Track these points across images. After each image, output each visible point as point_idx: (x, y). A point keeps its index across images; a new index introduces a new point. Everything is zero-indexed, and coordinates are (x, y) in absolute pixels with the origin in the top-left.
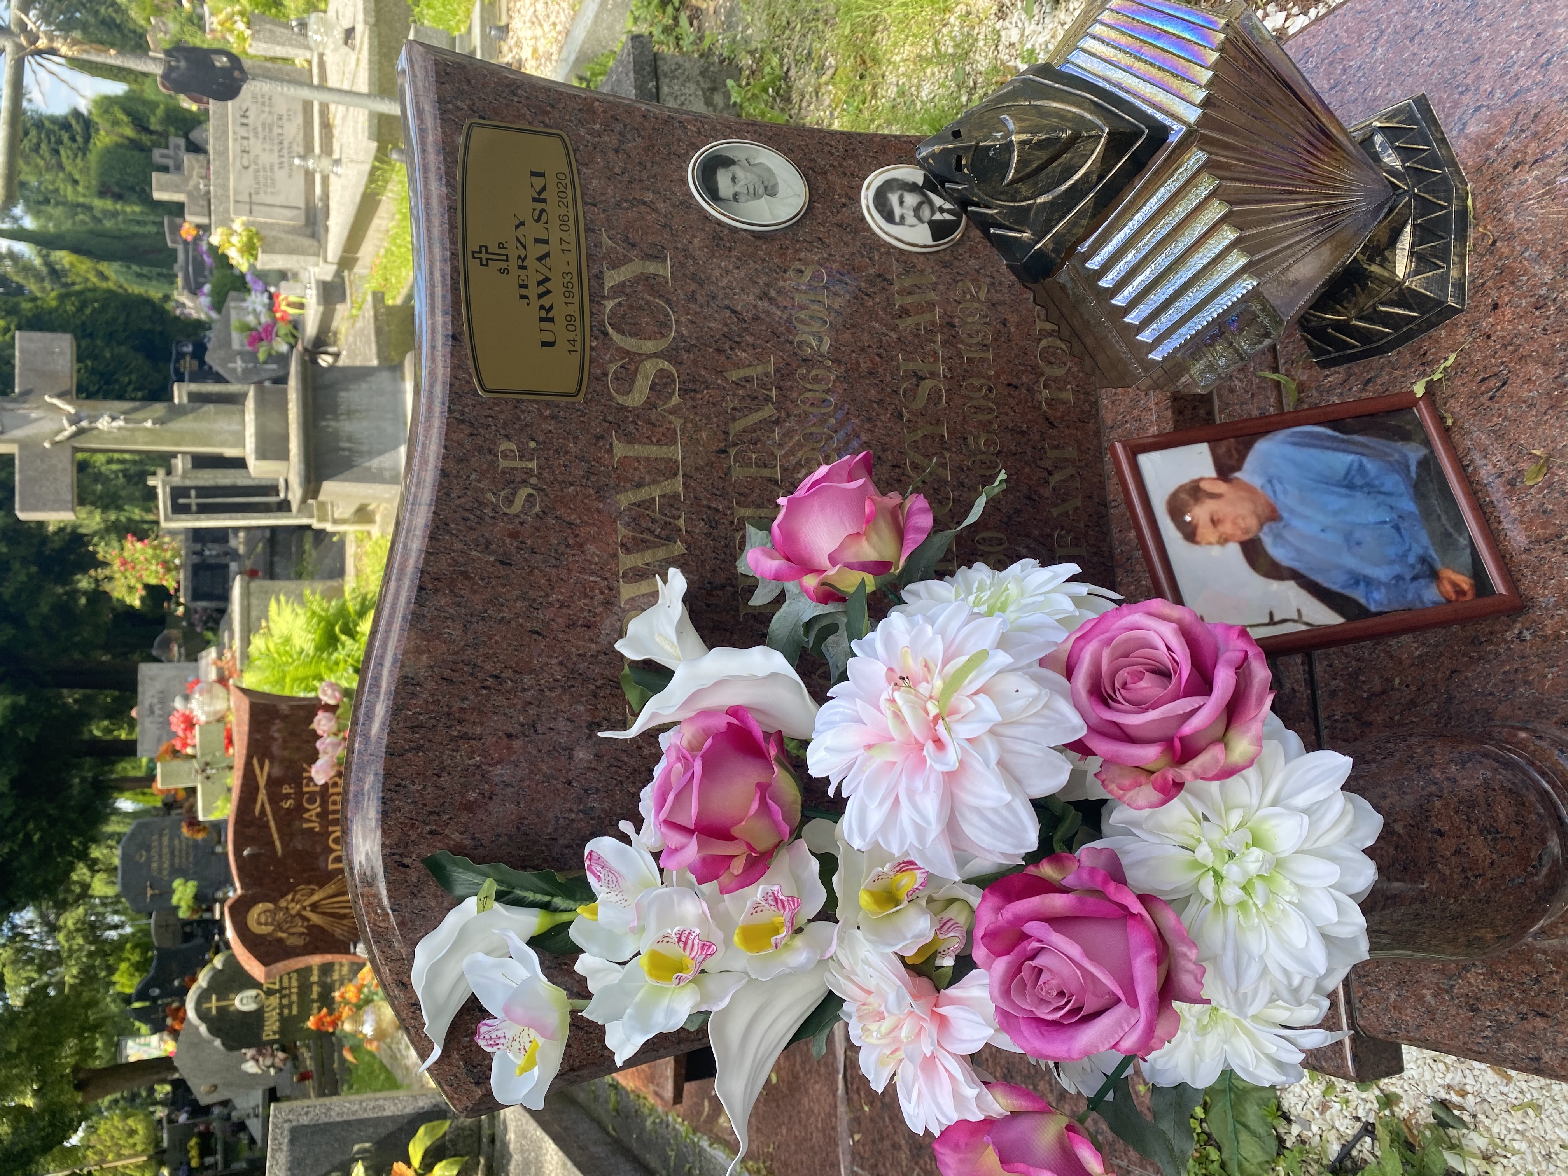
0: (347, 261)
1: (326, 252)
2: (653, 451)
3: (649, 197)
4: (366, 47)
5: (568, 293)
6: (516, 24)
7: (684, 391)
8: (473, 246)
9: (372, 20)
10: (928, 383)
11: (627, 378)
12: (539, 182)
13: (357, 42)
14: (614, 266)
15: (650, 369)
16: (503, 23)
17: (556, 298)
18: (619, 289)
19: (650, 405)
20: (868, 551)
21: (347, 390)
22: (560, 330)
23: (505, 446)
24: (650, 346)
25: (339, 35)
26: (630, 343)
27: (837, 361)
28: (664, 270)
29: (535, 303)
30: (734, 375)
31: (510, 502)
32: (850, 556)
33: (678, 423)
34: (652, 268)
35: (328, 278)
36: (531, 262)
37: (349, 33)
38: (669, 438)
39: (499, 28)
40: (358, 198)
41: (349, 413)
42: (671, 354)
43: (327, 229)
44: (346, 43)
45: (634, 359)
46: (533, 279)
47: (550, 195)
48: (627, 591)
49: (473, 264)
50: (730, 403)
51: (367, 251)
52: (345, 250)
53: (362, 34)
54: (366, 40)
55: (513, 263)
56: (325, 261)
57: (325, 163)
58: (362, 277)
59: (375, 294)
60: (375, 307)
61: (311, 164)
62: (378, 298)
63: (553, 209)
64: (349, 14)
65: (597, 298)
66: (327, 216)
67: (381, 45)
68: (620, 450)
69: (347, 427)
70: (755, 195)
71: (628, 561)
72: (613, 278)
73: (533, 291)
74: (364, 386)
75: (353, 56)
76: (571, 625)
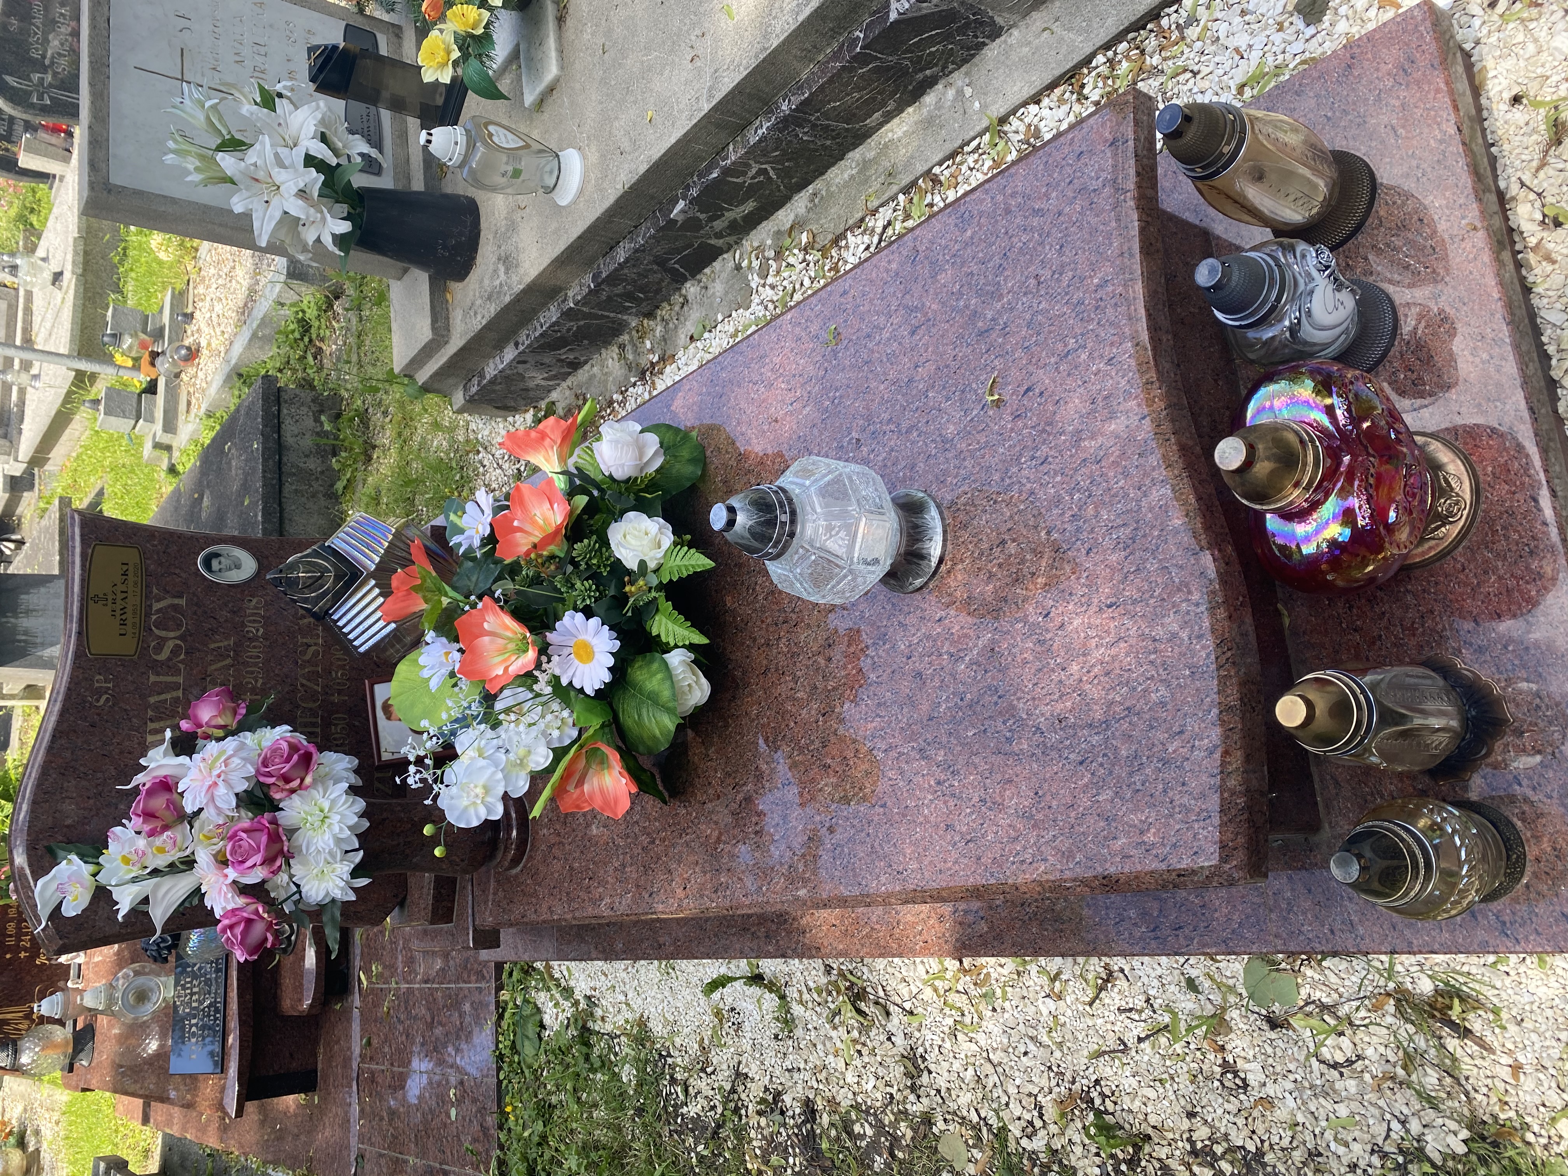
0: (39, 459)
1: (17, 451)
2: (169, 679)
3: (177, 571)
4: (72, 292)
5: (134, 613)
6: (197, 315)
7: (187, 653)
8: (91, 595)
9: (80, 271)
10: (313, 648)
11: (159, 648)
12: (125, 568)
13: (65, 283)
14: (158, 601)
15: (170, 644)
16: (189, 310)
17: (129, 615)
18: (158, 611)
19: (169, 659)
20: (220, 721)
21: (28, 593)
22: (129, 628)
23: (98, 677)
24: (172, 634)
25: (48, 276)
26: (163, 634)
27: (266, 639)
28: (183, 602)
29: (118, 617)
30: (212, 646)
31: (98, 701)
32: (213, 723)
33: (182, 666)
34: (176, 601)
35: (18, 474)
36: (119, 601)
37: (57, 277)
38: (178, 672)
39: (185, 315)
40: (53, 413)
41: (28, 612)
42: (181, 638)
43: (20, 432)
44: (53, 284)
45: (165, 640)
46: (118, 607)
47: (131, 573)
48: (150, 738)
49: (91, 602)
50: (210, 658)
51: (58, 454)
52: (37, 451)
53: (69, 279)
54: (73, 286)
55: (110, 601)
56: (16, 460)
57: (24, 378)
58: (51, 474)
59: (61, 499)
60: (61, 509)
61: (9, 378)
62: (65, 502)
63: (131, 577)
64: (59, 256)
65: (148, 615)
66: (22, 420)
67: (86, 290)
68: (153, 678)
69: (25, 623)
70: (230, 569)
71: (151, 726)
72: (156, 606)
73: (118, 612)
74: (43, 590)
75: (59, 295)
76: (121, 753)
